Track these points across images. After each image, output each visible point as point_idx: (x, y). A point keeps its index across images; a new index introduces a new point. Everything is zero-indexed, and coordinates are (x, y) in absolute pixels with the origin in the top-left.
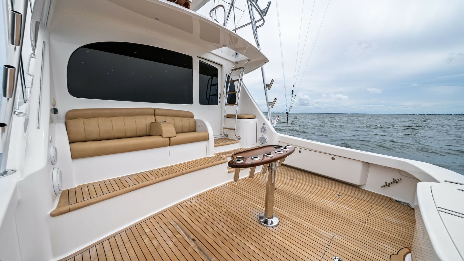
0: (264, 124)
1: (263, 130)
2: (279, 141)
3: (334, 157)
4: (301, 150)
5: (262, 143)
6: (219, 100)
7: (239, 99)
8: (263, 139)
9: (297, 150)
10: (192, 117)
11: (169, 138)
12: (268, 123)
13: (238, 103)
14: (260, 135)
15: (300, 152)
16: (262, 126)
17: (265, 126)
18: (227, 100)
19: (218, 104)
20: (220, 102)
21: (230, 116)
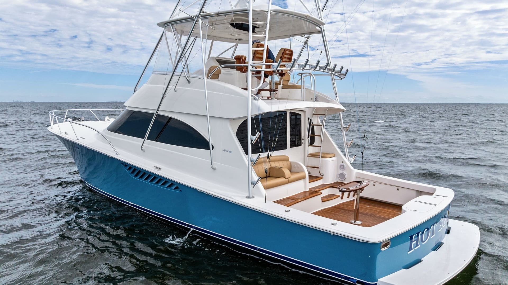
0: (343, 162)
1: (342, 167)
2: (356, 177)
3: (399, 188)
4: (375, 184)
5: (342, 179)
6: (302, 141)
7: (322, 142)
8: (342, 176)
9: (371, 184)
10: (288, 160)
11: (288, 178)
12: (346, 160)
13: (322, 145)
14: (340, 171)
15: (374, 185)
16: (342, 163)
17: (343, 164)
18: (309, 141)
19: (301, 145)
20: (303, 143)
21: (312, 155)
